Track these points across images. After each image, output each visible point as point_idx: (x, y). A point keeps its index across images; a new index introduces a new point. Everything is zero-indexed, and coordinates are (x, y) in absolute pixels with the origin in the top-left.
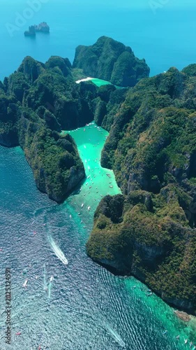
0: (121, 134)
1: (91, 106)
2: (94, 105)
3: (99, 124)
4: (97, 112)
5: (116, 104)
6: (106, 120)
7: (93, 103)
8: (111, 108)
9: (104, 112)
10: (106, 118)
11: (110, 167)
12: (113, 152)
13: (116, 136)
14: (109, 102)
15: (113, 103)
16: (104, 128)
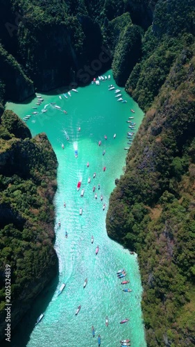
0: (178, 162)
1: (108, 33)
2: (113, 32)
3: (121, 81)
4: (118, 53)
5: (166, 37)
6: (137, 76)
7: (112, 27)
8: (153, 46)
9: (135, 53)
10: (139, 70)
11: (130, 246)
12: (145, 212)
13: (159, 168)
14: (151, 28)
15: (159, 32)
16: (130, 94)
